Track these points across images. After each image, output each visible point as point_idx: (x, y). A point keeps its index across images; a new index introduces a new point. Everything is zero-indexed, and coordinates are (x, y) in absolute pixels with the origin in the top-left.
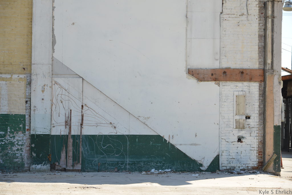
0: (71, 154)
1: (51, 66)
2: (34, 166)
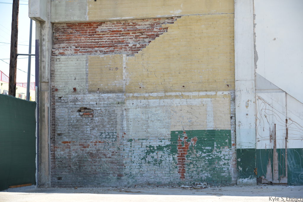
0: (276, 167)
1: (254, 82)
2: (240, 180)
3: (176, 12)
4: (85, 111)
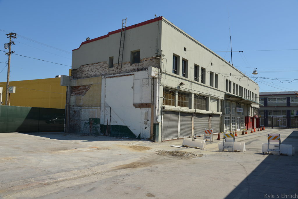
0: (108, 131)
1: (104, 104)
3: (92, 83)
4: (75, 111)
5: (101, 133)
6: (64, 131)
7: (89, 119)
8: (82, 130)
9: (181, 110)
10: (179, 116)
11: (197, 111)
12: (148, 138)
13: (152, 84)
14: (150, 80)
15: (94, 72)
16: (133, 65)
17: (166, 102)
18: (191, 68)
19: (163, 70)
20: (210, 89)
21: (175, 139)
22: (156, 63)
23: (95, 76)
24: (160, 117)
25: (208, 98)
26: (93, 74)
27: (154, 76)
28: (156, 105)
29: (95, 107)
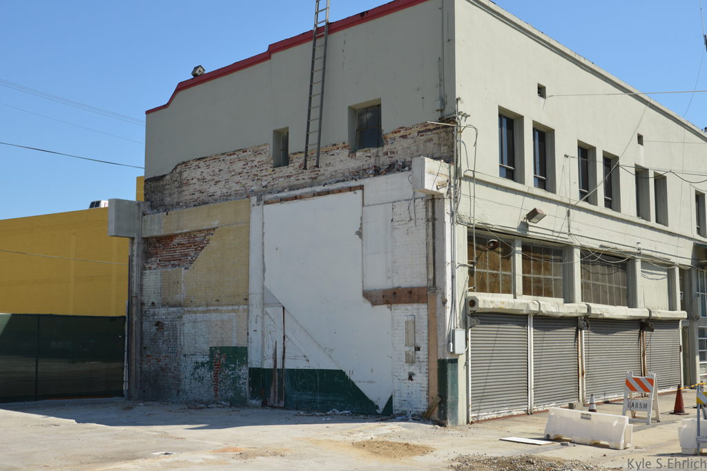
0: (277, 389)
1: (262, 295)
2: (251, 401)
3: (215, 223)
4: (159, 324)
5: (253, 396)
6: (122, 396)
7: (211, 348)
8: (187, 387)
9: (534, 308)
10: (531, 330)
11: (593, 312)
12: (421, 410)
13: (428, 220)
14: (420, 204)
15: (221, 185)
16: (359, 154)
17: (479, 282)
18: (566, 156)
19: (464, 168)
20: (637, 228)
21: (518, 415)
22: (439, 145)
23: (226, 197)
24: (460, 335)
25: (632, 261)
26: (218, 190)
27: (435, 189)
28: (444, 294)
29: (228, 305)
